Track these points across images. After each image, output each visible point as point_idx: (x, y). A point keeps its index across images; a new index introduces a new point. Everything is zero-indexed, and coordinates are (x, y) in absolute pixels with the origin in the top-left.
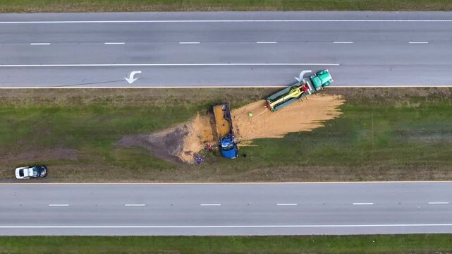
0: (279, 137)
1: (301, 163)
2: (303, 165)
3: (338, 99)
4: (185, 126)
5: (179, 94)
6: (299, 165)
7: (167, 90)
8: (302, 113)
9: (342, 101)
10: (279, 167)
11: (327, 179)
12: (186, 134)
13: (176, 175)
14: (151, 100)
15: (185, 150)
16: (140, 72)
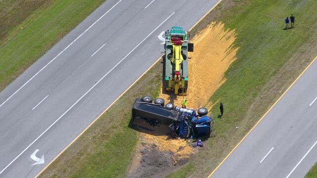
0: (224, 82)
1: (270, 73)
2: (275, 73)
3: (214, 26)
4: (143, 144)
5: (98, 130)
6: (272, 75)
7: (82, 137)
8: (208, 54)
9: (220, 23)
10: (262, 90)
11: (308, 61)
12: (154, 146)
13: (203, 168)
14: (82, 154)
15: (174, 150)
16: (37, 151)
